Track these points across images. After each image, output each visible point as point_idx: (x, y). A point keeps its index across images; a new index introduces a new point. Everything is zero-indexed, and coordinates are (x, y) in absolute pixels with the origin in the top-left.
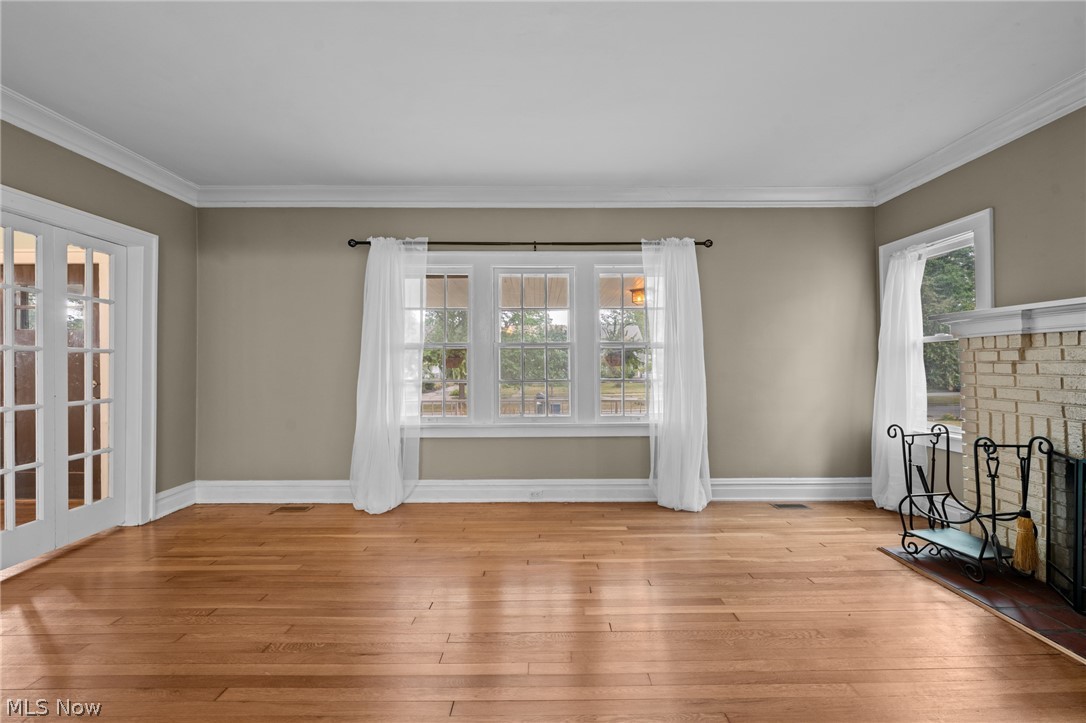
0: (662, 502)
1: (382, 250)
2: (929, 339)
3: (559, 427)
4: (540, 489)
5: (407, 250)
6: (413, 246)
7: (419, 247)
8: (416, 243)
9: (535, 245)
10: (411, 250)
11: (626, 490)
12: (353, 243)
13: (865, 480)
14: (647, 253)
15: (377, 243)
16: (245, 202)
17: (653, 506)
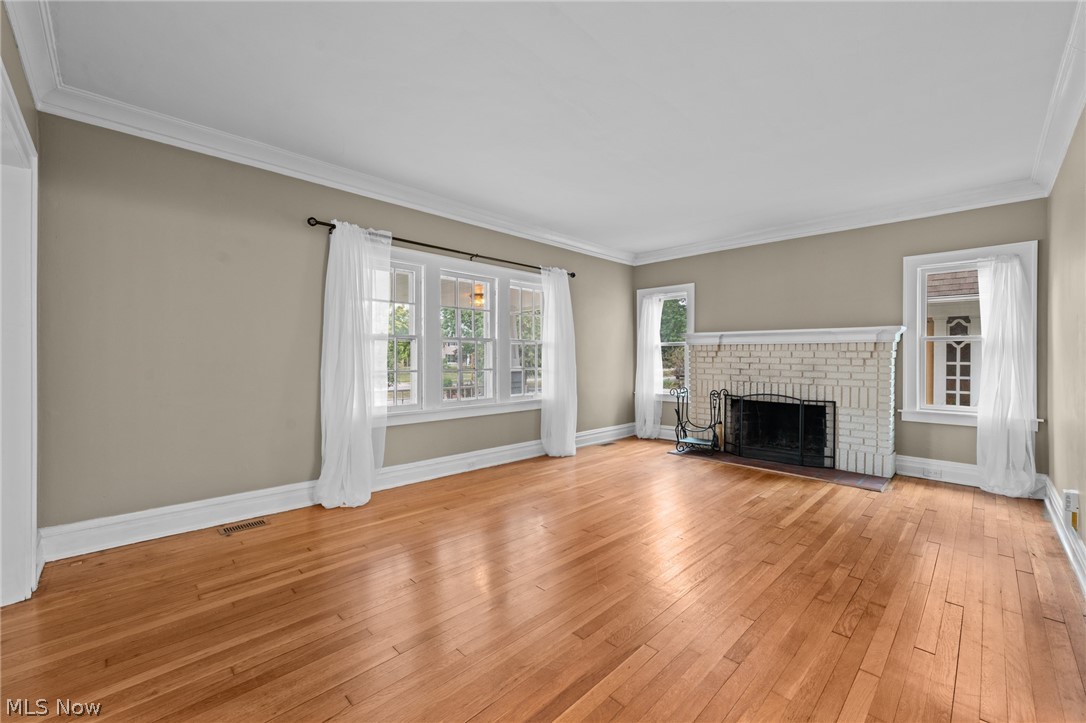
0: (552, 453)
1: (346, 235)
2: (665, 344)
3: (473, 408)
4: (474, 460)
5: (372, 240)
6: (378, 238)
7: (383, 240)
8: (381, 236)
9: (472, 256)
10: (376, 241)
11: (527, 449)
12: (313, 222)
13: (630, 424)
14: (544, 276)
15: (341, 226)
16: (141, 130)
17: (546, 457)
